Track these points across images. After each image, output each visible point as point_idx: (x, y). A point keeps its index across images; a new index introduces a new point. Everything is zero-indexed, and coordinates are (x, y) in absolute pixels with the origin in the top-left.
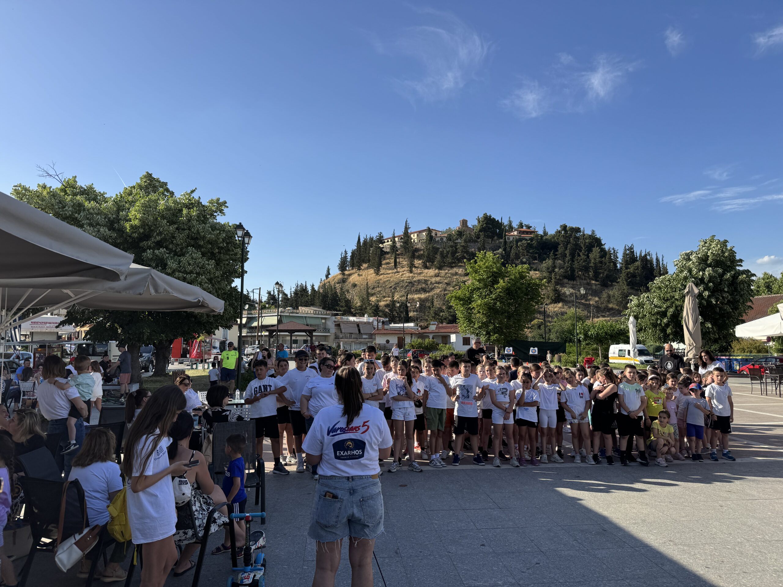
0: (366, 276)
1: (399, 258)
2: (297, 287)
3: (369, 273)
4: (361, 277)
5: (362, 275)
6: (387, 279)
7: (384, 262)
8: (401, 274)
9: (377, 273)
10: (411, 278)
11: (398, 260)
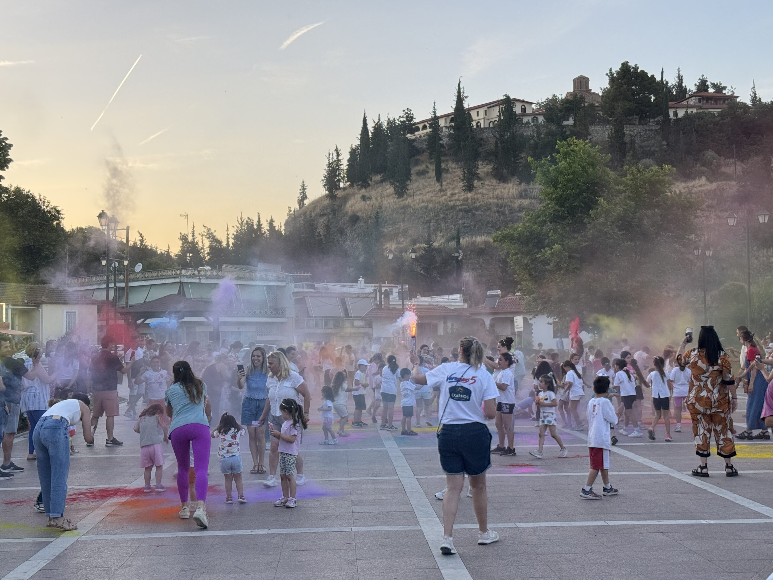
0: (379, 198)
1: (447, 161)
2: (241, 225)
3: (385, 193)
4: (368, 202)
5: (370, 198)
6: (422, 205)
7: (415, 170)
8: (449, 193)
9: (401, 192)
10: (470, 201)
11: (443, 166)
